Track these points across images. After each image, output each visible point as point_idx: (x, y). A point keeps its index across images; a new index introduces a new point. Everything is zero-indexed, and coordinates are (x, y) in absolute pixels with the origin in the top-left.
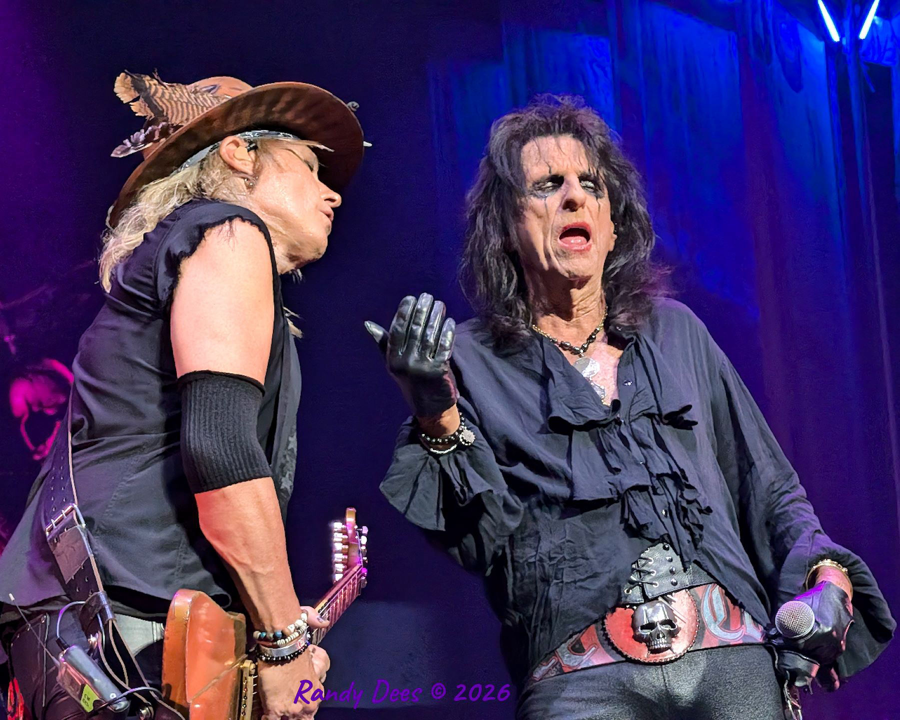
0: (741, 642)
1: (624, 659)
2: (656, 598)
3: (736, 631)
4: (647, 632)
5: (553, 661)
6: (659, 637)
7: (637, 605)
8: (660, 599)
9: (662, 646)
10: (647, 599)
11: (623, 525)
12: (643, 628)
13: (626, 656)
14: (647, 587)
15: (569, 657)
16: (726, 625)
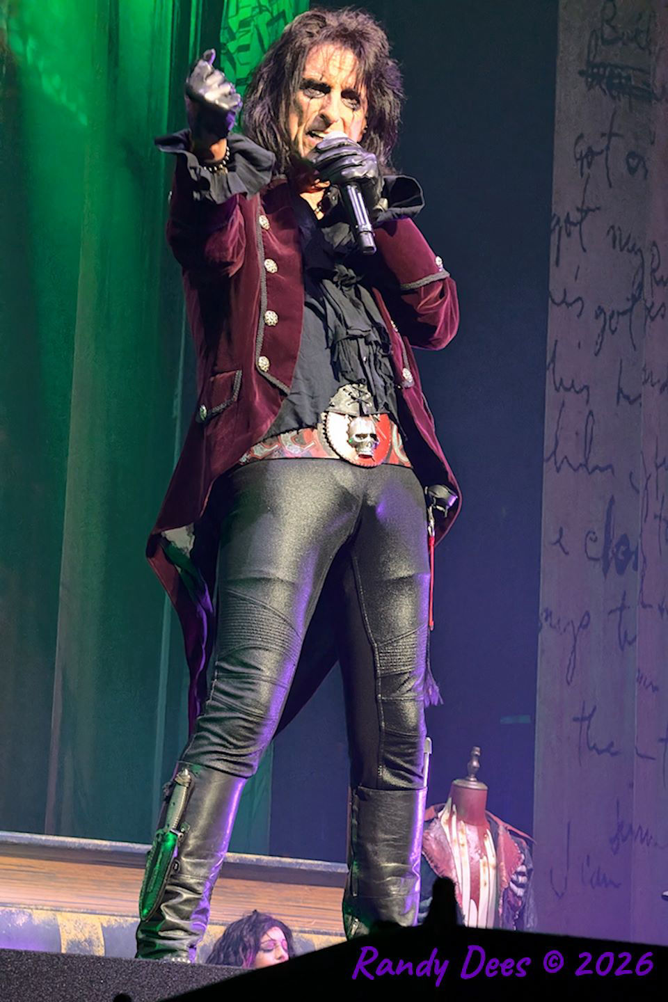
0: (409, 466)
2: (368, 416)
3: (405, 457)
4: (357, 440)
5: (277, 446)
6: (367, 446)
7: (353, 417)
8: (371, 416)
12: (358, 436)
13: (339, 455)
14: (363, 404)
15: (290, 445)
16: (402, 452)
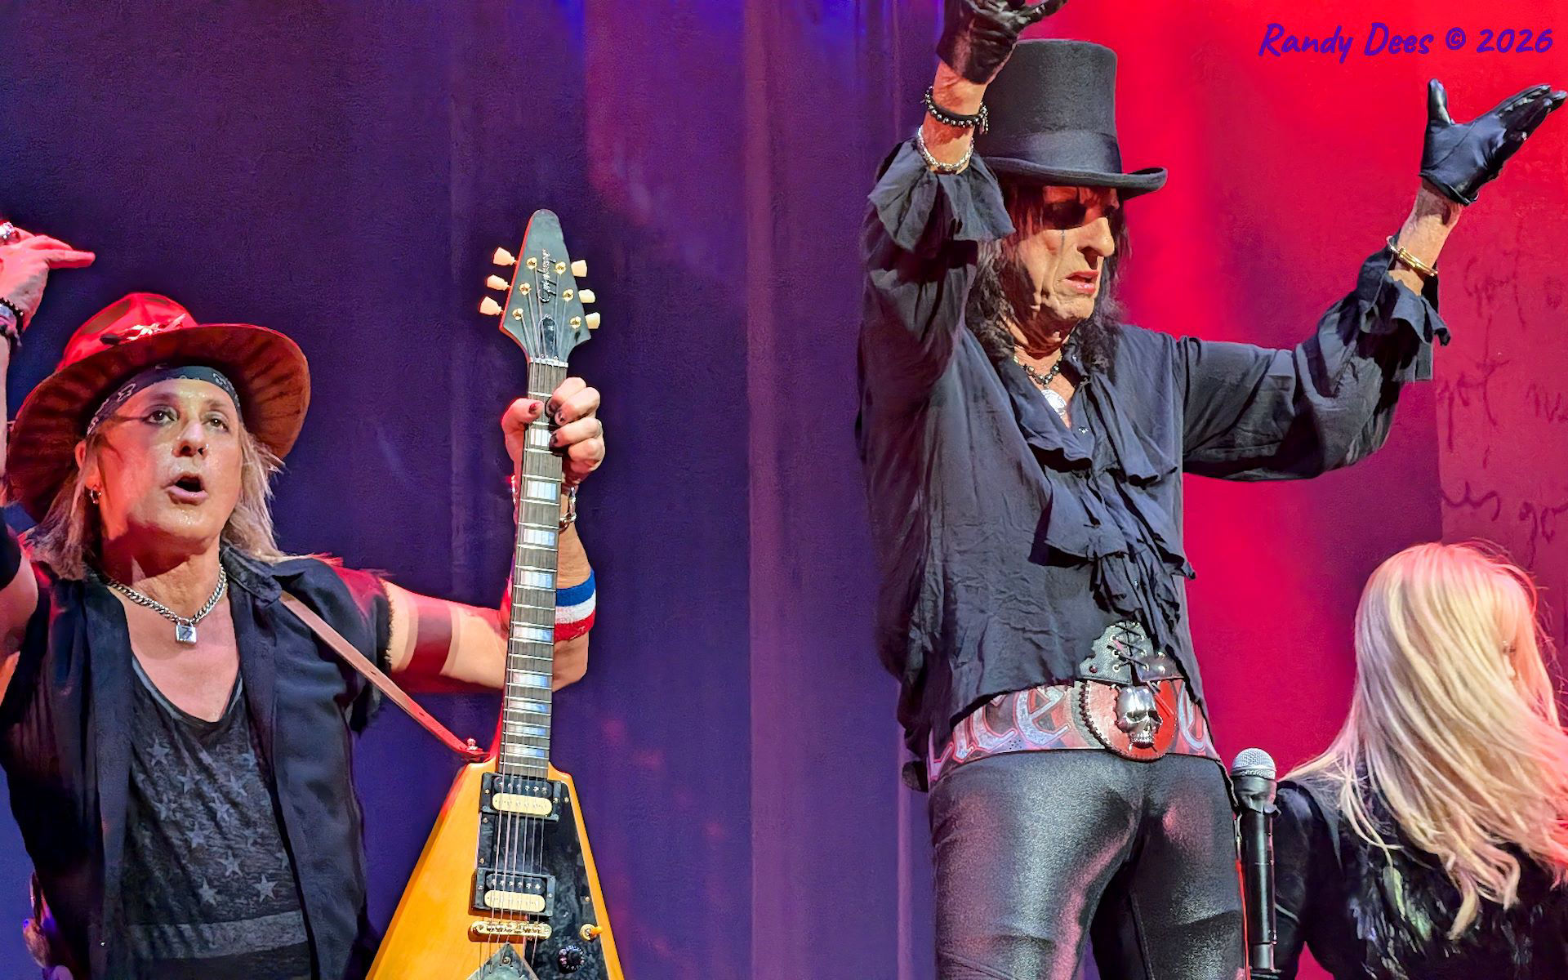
0: (1204, 754)
1: (1103, 747)
3: (1199, 740)
4: (1130, 721)
5: (1012, 733)
6: (1146, 730)
8: (1147, 685)
9: (1147, 741)
10: (1136, 682)
11: (1092, 593)
13: (1105, 744)
15: (1031, 732)
16: (1194, 733)
